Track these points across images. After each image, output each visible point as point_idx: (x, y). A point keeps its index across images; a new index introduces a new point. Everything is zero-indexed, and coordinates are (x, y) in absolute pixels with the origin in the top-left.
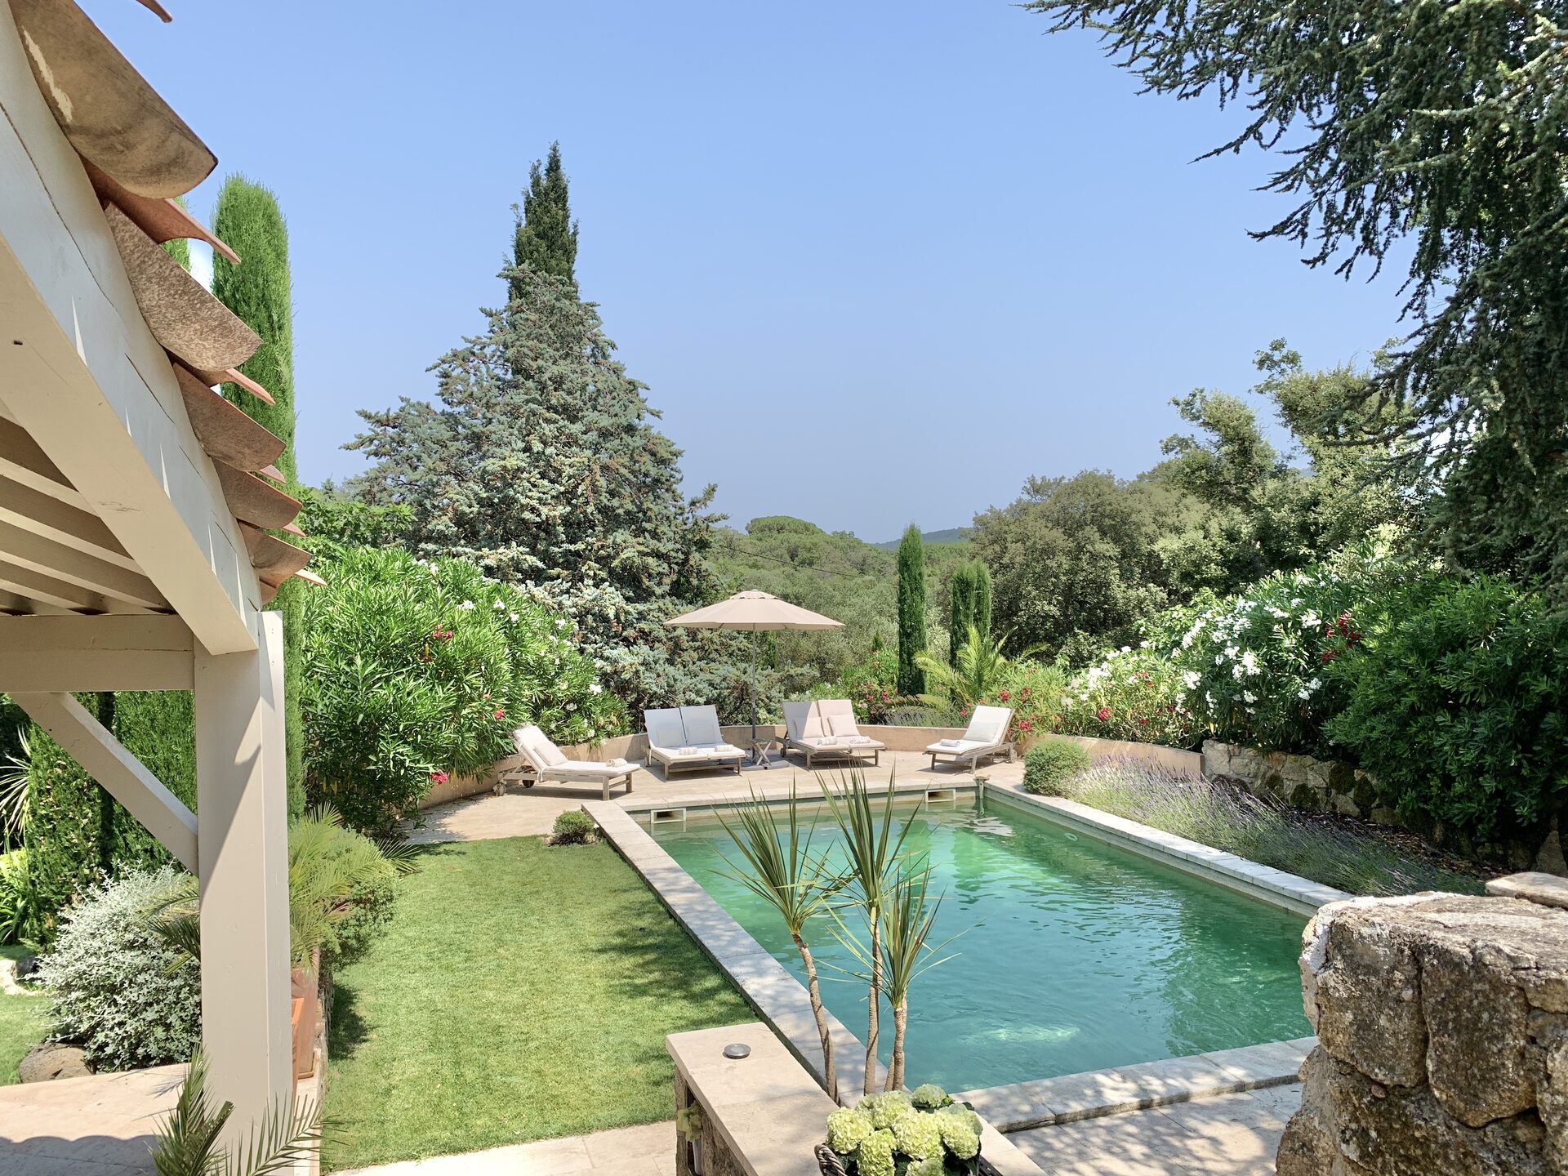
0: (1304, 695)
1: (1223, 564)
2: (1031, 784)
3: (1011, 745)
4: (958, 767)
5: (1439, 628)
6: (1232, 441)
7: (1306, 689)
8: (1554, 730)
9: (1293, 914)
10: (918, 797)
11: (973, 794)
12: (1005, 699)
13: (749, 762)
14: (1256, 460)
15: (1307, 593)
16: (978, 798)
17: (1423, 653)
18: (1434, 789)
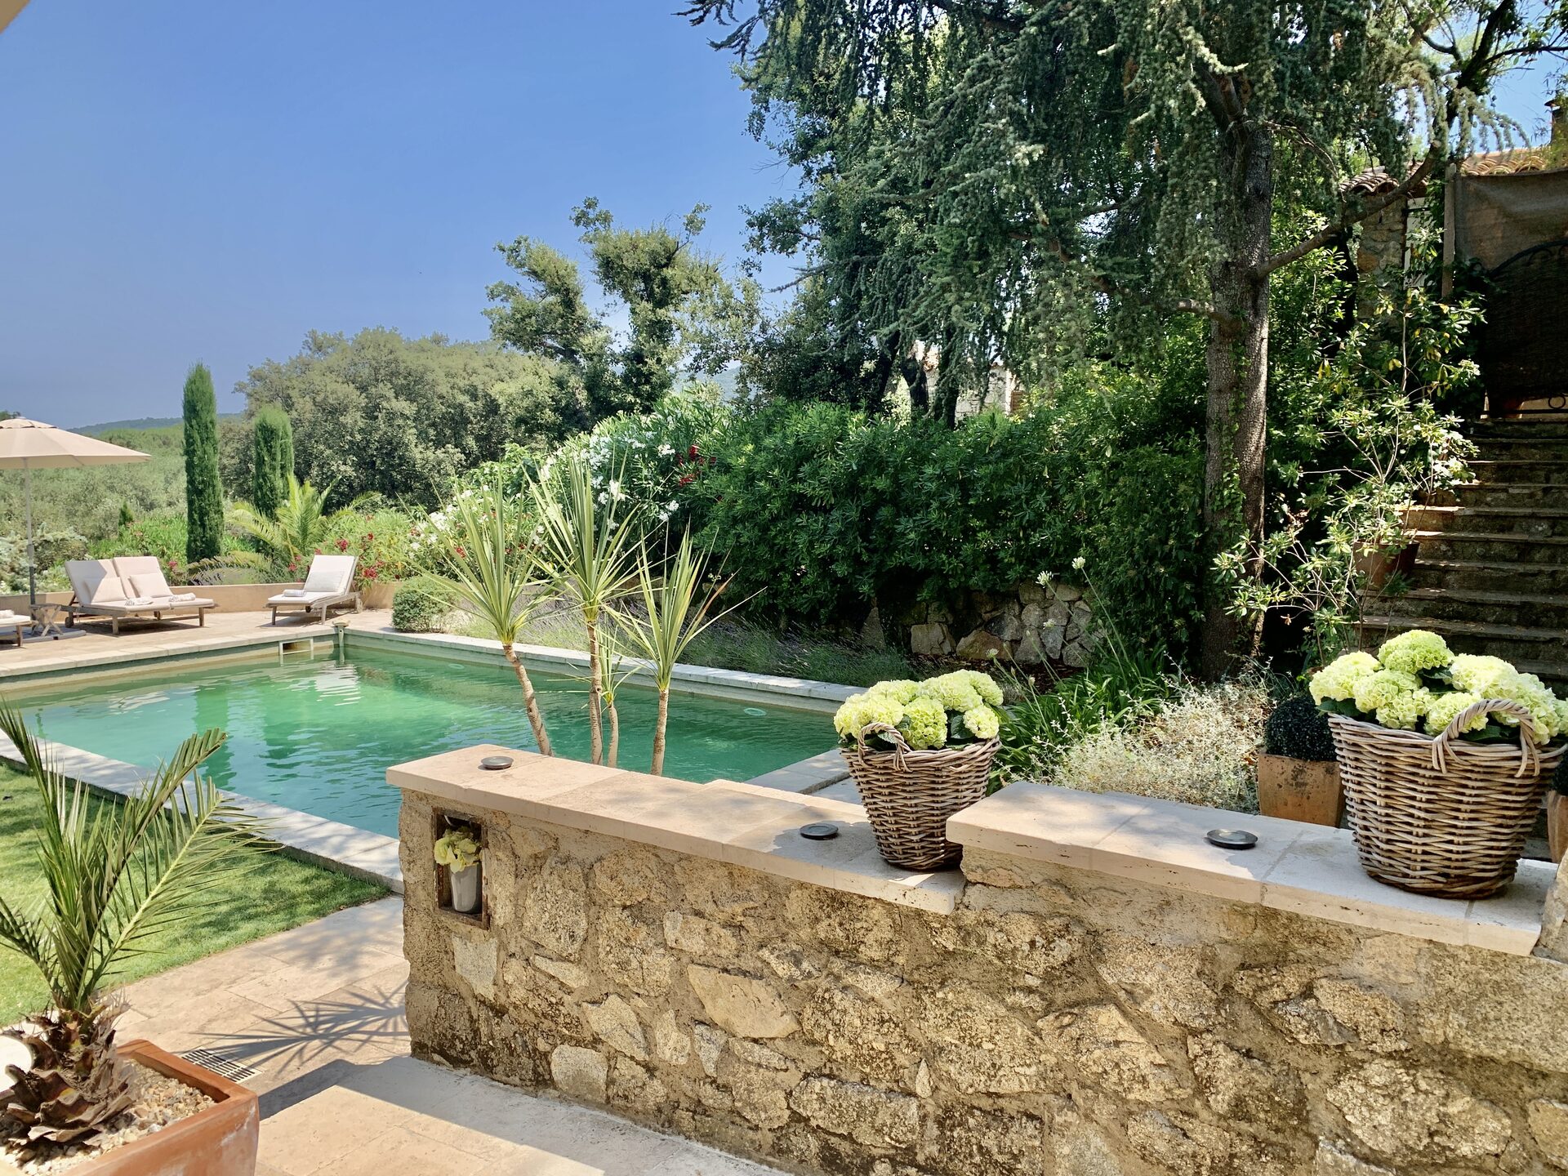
0: (664, 517)
1: (555, 410)
2: (402, 622)
3: (357, 594)
4: (308, 616)
5: (798, 443)
6: (557, 291)
7: (666, 511)
8: (886, 521)
9: (699, 696)
10: (273, 650)
11: (331, 643)
12: (343, 547)
13: (34, 632)
14: (579, 312)
15: (657, 425)
16: (337, 646)
17: (784, 466)
18: (785, 585)
